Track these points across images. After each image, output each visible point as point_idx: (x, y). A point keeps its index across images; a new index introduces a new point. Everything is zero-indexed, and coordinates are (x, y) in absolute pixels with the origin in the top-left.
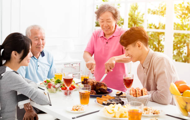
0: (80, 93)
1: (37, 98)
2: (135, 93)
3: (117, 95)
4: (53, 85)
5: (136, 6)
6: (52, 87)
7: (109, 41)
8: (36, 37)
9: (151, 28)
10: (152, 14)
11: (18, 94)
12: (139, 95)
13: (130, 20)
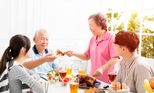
0: (70, 84)
1: (35, 86)
2: (115, 86)
3: (104, 88)
4: (53, 77)
5: (136, 14)
6: (52, 79)
7: (99, 44)
8: (42, 38)
9: (146, 32)
10: (148, 20)
11: (23, 83)
12: (118, 89)
13: (130, 25)
